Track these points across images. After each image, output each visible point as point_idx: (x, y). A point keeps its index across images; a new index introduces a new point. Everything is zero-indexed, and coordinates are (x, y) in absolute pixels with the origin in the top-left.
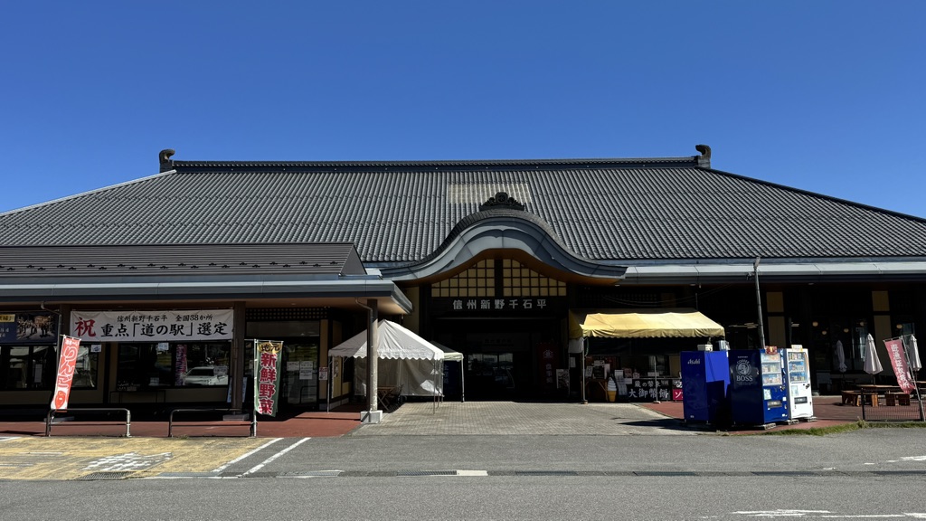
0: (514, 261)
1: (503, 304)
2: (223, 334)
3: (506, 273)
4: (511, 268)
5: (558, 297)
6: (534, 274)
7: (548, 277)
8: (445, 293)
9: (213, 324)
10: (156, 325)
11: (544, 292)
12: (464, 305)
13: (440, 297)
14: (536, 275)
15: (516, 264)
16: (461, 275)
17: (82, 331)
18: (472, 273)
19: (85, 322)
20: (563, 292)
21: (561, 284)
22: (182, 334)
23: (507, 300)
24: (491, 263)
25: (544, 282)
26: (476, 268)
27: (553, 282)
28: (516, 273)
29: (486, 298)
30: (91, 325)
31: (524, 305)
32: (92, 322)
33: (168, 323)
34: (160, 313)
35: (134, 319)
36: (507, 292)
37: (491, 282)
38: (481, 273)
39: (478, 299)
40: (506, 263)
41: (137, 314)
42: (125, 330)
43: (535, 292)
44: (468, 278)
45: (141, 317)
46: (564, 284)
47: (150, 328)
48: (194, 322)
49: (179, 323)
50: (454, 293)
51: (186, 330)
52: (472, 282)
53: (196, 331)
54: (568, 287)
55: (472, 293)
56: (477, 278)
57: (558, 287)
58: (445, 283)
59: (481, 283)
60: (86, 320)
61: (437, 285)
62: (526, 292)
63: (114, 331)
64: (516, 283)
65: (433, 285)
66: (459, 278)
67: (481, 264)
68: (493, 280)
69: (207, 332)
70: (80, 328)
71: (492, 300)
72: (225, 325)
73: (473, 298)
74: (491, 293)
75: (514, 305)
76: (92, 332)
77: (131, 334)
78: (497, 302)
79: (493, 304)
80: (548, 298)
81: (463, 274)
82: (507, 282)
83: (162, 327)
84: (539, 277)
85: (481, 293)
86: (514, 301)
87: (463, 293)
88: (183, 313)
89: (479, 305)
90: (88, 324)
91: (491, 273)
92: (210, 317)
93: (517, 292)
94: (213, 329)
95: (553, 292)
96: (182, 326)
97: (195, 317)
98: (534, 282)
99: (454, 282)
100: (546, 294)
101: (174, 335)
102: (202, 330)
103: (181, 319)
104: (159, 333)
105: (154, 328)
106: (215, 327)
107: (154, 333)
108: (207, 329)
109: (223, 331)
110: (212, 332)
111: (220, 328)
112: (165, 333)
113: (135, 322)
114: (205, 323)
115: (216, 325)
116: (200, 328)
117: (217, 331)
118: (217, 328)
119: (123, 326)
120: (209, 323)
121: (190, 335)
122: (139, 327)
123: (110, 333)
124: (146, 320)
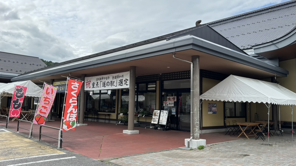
2: (127, 85)
9: (123, 80)
10: (106, 81)
19: (88, 82)
22: (114, 86)
30: (90, 83)
32: (90, 81)
33: (109, 80)
34: (108, 76)
45: (102, 78)
47: (104, 83)
48: (117, 79)
49: (113, 80)
51: (115, 84)
53: (118, 84)
63: (95, 86)
69: (122, 84)
70: (87, 84)
72: (128, 80)
76: (90, 86)
77: (99, 87)
83: (108, 82)
88: (114, 75)
92: (123, 76)
94: (124, 82)
96: (114, 82)
97: (118, 77)
101: (111, 86)
102: (120, 83)
103: (114, 78)
104: (107, 85)
105: (106, 83)
106: (124, 81)
107: (106, 85)
108: (122, 83)
109: (127, 84)
110: (123, 84)
111: (126, 81)
112: (109, 85)
113: (101, 81)
114: (121, 80)
115: (125, 80)
116: (119, 82)
117: (125, 84)
118: (125, 82)
119: (97, 83)
120: (122, 79)
121: (116, 86)
122: (102, 83)
123: (94, 86)
124: (104, 79)
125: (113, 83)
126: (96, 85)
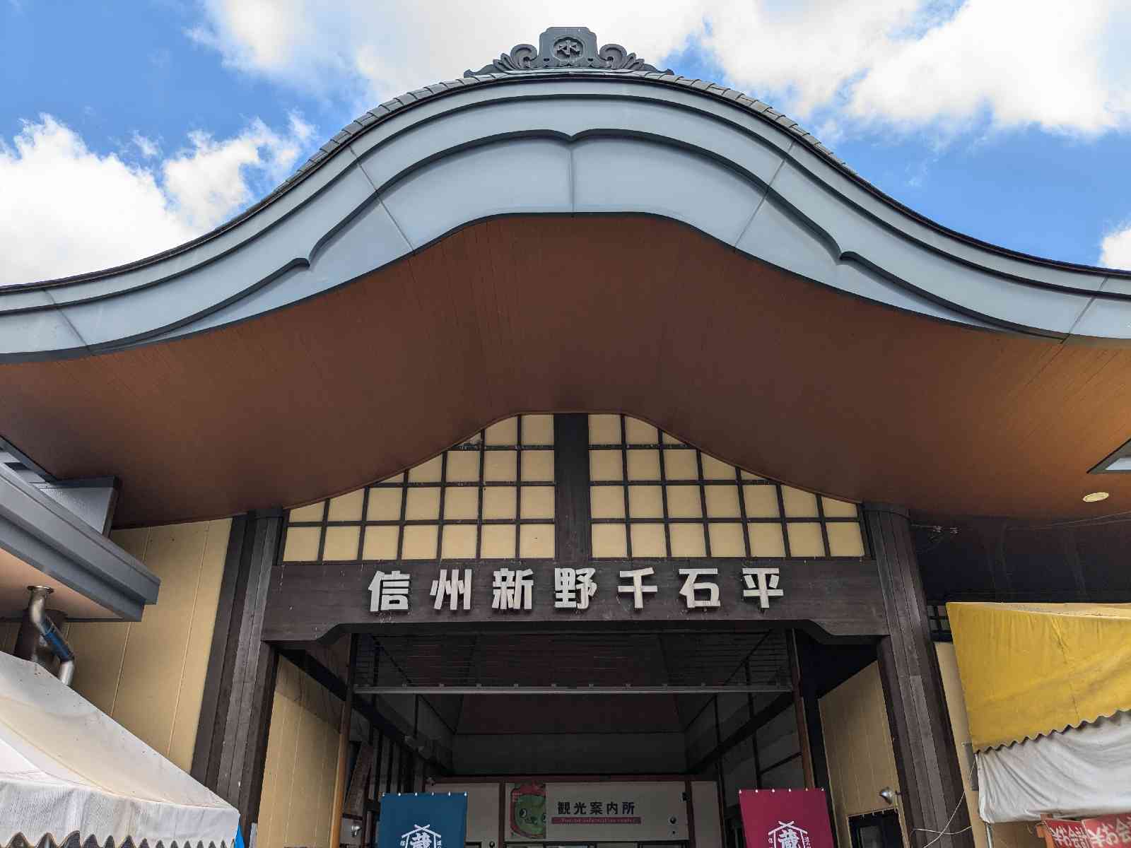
0: (631, 422)
1: (588, 588)
3: (603, 465)
4: (624, 447)
5: (828, 562)
6: (716, 468)
7: (776, 480)
8: (341, 547)
11: (766, 542)
12: (419, 593)
13: (320, 563)
14: (727, 471)
15: (641, 431)
16: (416, 474)
18: (462, 464)
20: (847, 541)
21: (833, 507)
23: (609, 570)
24: (540, 428)
25: (761, 499)
26: (482, 448)
27: (799, 502)
28: (643, 465)
29: (517, 563)
31: (687, 590)
36: (607, 542)
37: (541, 502)
38: (500, 466)
39: (482, 570)
40: (603, 427)
43: (727, 543)
44: (443, 484)
46: (848, 509)
50: (380, 545)
52: (461, 503)
54: (866, 519)
55: (459, 544)
56: (481, 485)
57: (822, 520)
58: (346, 506)
59: (499, 503)
61: (313, 512)
62: (687, 543)
64: (646, 502)
65: (296, 515)
66: (405, 486)
67: (501, 432)
68: (548, 494)
71: (541, 572)
73: (462, 565)
74: (540, 543)
75: (638, 589)
78: (565, 579)
79: (545, 588)
80: (789, 566)
81: (428, 470)
82: (604, 502)
84: (739, 483)
85: (498, 544)
86: (637, 575)
87: (420, 545)
89: (483, 590)
91: (541, 466)
93: (649, 543)
95: (806, 543)
98: (722, 501)
99: (384, 502)
100: (777, 551)
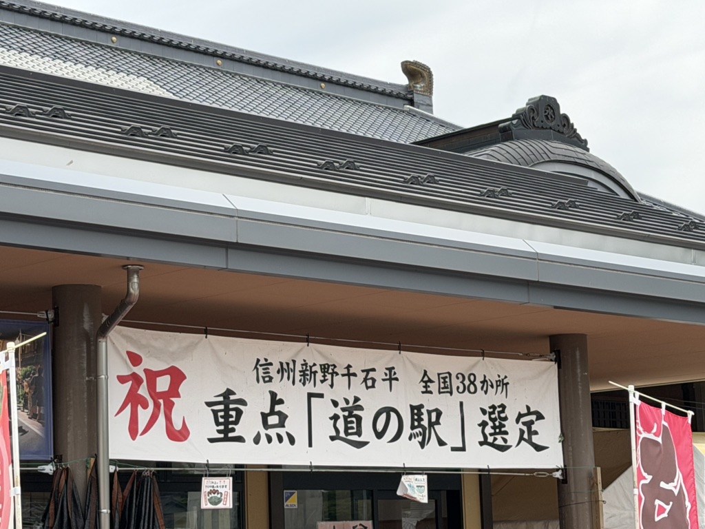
2: (539, 448)
9: (511, 413)
10: (371, 402)
17: (144, 416)
19: (152, 376)
22: (441, 443)
30: (174, 391)
32: (177, 376)
34: (379, 359)
35: (307, 374)
41: (316, 354)
42: (283, 417)
45: (325, 368)
47: (352, 412)
48: (466, 397)
51: (448, 429)
53: (474, 435)
60: (157, 366)
63: (249, 425)
69: (500, 442)
70: (133, 400)
72: (540, 417)
76: (178, 426)
77: (301, 438)
83: (388, 410)
88: (437, 364)
90: (163, 384)
92: (502, 384)
94: (513, 429)
96: (439, 414)
97: (470, 384)
101: (422, 444)
102: (488, 430)
103: (434, 387)
104: (379, 435)
105: (367, 417)
106: (517, 421)
107: (367, 433)
108: (499, 430)
109: (535, 439)
110: (513, 438)
111: (529, 424)
112: (397, 437)
113: (310, 388)
114: (493, 407)
115: (520, 416)
116: (484, 424)
117: (521, 438)
118: (520, 425)
119: (275, 400)
120: (503, 407)
121: (463, 449)
122: (323, 410)
123: (239, 430)
124: (340, 381)
125: (431, 424)
126: (265, 417)
